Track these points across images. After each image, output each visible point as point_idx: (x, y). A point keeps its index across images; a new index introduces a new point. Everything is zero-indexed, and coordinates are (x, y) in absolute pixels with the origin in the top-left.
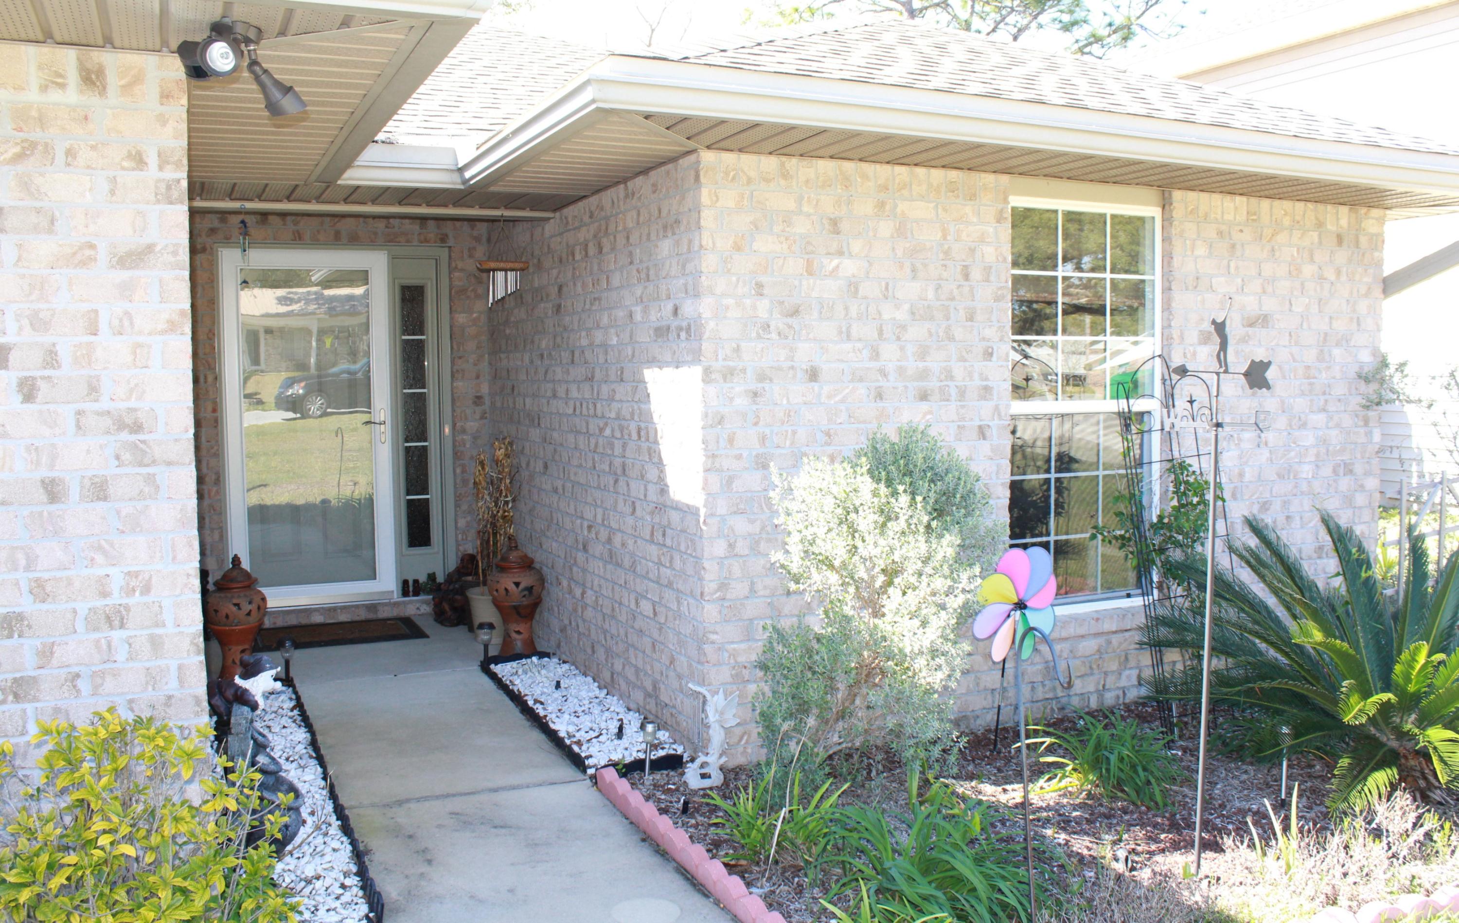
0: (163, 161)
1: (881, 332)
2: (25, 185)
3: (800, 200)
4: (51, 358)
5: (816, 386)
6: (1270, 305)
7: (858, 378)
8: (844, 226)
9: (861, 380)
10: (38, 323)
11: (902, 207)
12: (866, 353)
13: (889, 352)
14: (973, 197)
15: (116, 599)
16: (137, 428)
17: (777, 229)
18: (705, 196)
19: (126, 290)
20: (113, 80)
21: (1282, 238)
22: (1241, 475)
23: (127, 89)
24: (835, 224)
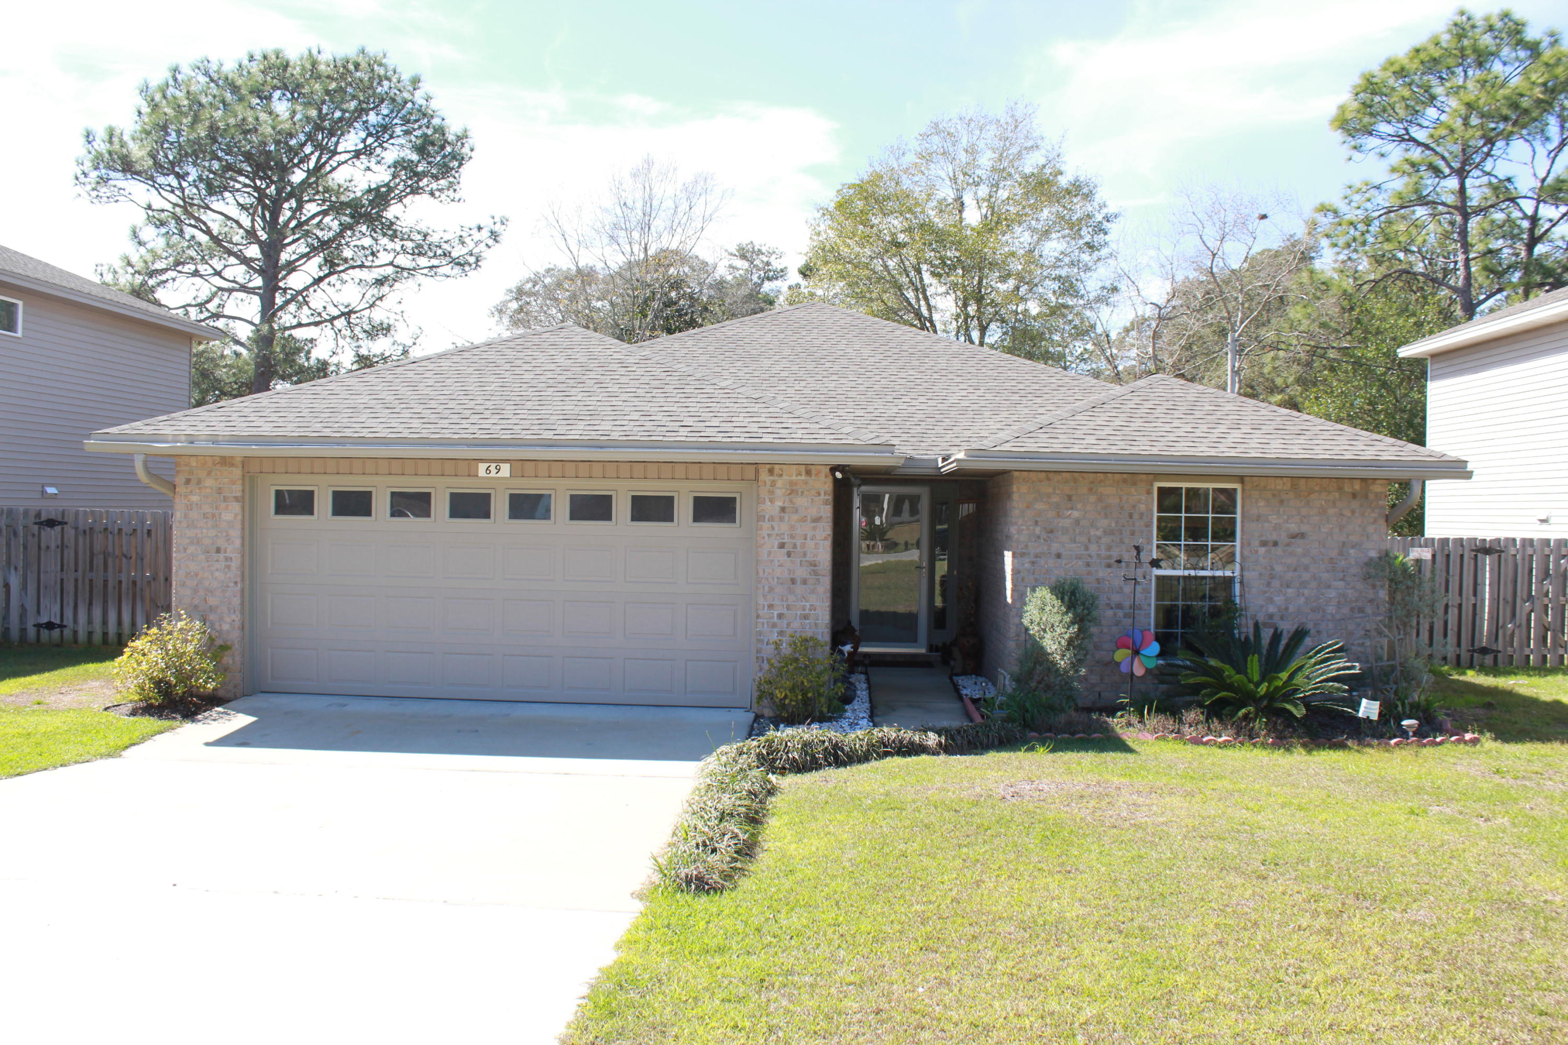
0: (825, 494)
1: (1089, 540)
2: (791, 501)
3: (1054, 489)
4: (795, 546)
5: (1059, 560)
6: (1304, 528)
7: (1078, 557)
8: (1074, 498)
9: (1080, 558)
10: (792, 537)
11: (1101, 490)
12: (1083, 548)
13: (1093, 548)
14: (1135, 484)
15: (807, 612)
16: (815, 566)
17: (1045, 500)
18: (1015, 488)
19: (814, 528)
20: (813, 472)
21: (1313, 496)
22: (1287, 609)
23: (817, 475)
24: (1070, 498)
